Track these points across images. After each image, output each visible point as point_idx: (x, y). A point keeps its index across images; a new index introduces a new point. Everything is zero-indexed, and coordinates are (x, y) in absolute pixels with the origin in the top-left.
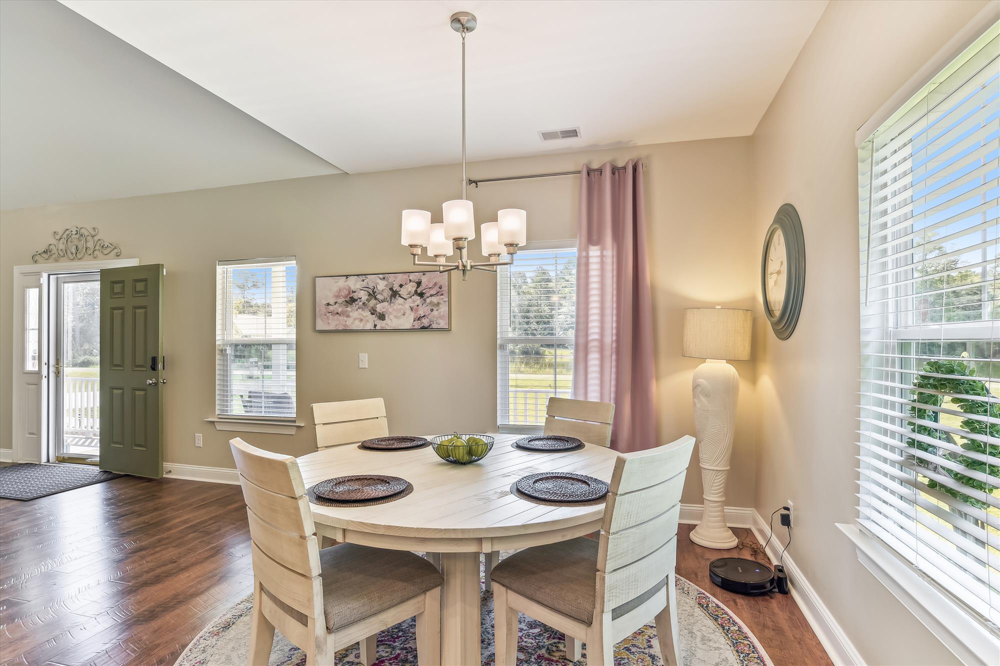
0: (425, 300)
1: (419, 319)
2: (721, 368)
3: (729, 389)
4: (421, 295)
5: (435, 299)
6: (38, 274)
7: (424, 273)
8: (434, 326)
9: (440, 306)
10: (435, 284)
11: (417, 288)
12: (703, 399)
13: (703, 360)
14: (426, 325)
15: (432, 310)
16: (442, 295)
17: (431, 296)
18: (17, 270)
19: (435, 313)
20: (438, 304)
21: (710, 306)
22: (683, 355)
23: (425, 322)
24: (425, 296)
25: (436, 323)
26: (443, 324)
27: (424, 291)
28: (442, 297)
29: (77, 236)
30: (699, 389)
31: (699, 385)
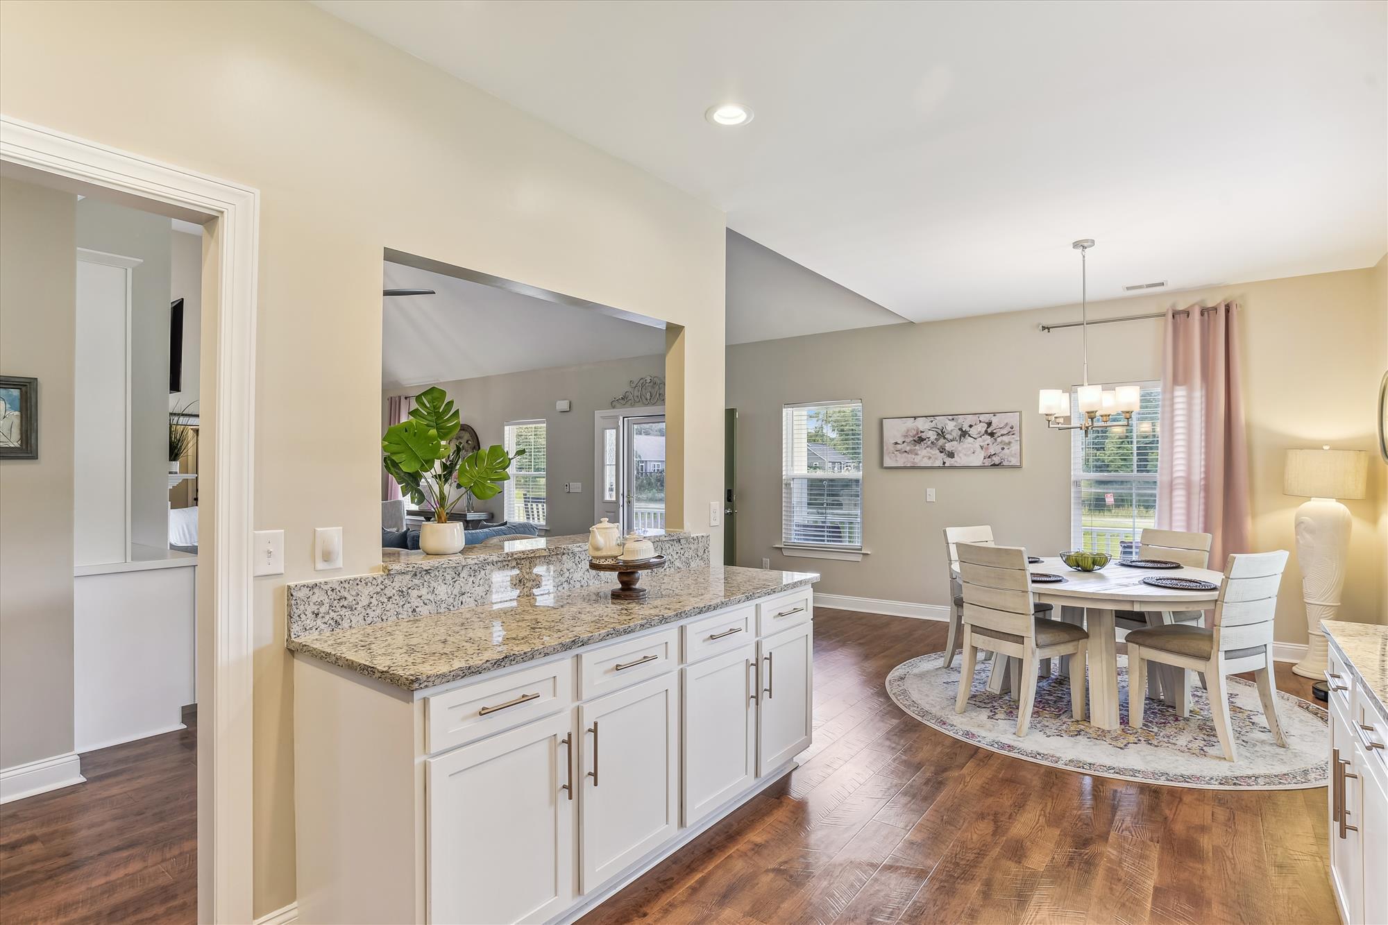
0: (996, 440)
1: (989, 457)
2: (1332, 506)
3: (1340, 528)
4: (992, 434)
5: (1006, 439)
6: (617, 417)
7: (995, 414)
8: (1005, 463)
9: (1012, 445)
10: (1007, 424)
11: (988, 428)
12: (1308, 536)
13: (1309, 498)
14: (997, 463)
15: (1003, 449)
16: (1013, 434)
17: (1002, 435)
18: (598, 414)
19: (1006, 451)
20: (1010, 443)
21: (1315, 446)
22: (1286, 494)
23: (996, 460)
24: (996, 436)
25: (1008, 461)
26: (1015, 461)
27: (994, 431)
28: (1013, 436)
29: (652, 384)
30: (1303, 526)
31: (1302, 522)
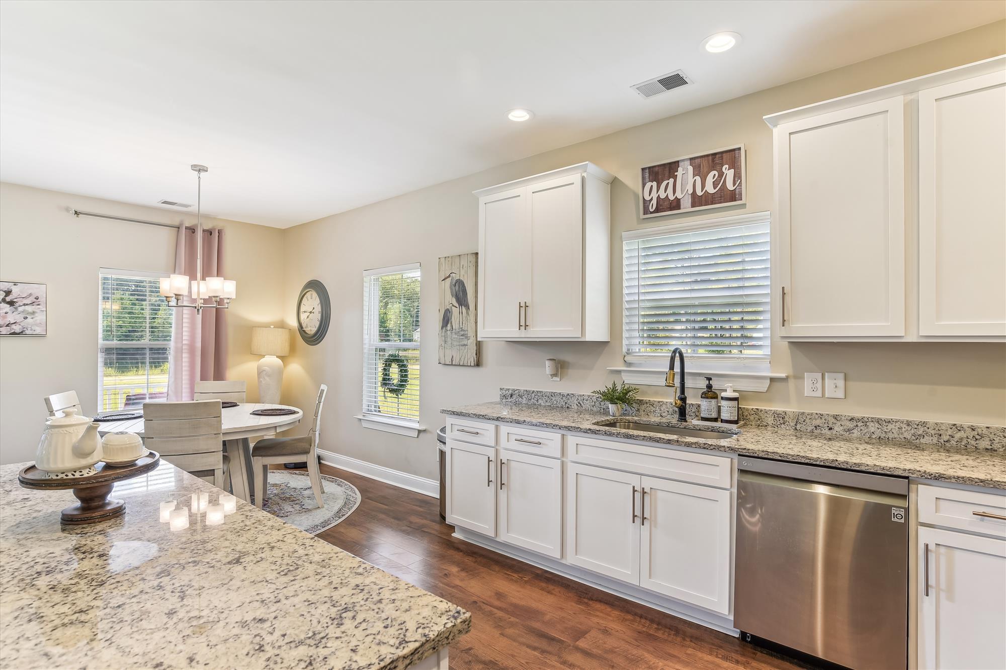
0: (16, 308)
1: (7, 325)
3: (280, 372)
4: (11, 303)
5: (29, 309)
7: (15, 284)
8: (27, 332)
9: (37, 315)
10: (30, 295)
11: (6, 296)
12: (267, 379)
13: (263, 356)
14: (18, 331)
15: (26, 318)
16: (39, 305)
17: (24, 305)
19: (29, 320)
20: (34, 313)
21: (266, 326)
22: (251, 353)
23: (17, 328)
24: (17, 305)
25: (31, 330)
26: (39, 330)
27: (15, 300)
28: (38, 306)
30: (264, 373)
31: (264, 371)
